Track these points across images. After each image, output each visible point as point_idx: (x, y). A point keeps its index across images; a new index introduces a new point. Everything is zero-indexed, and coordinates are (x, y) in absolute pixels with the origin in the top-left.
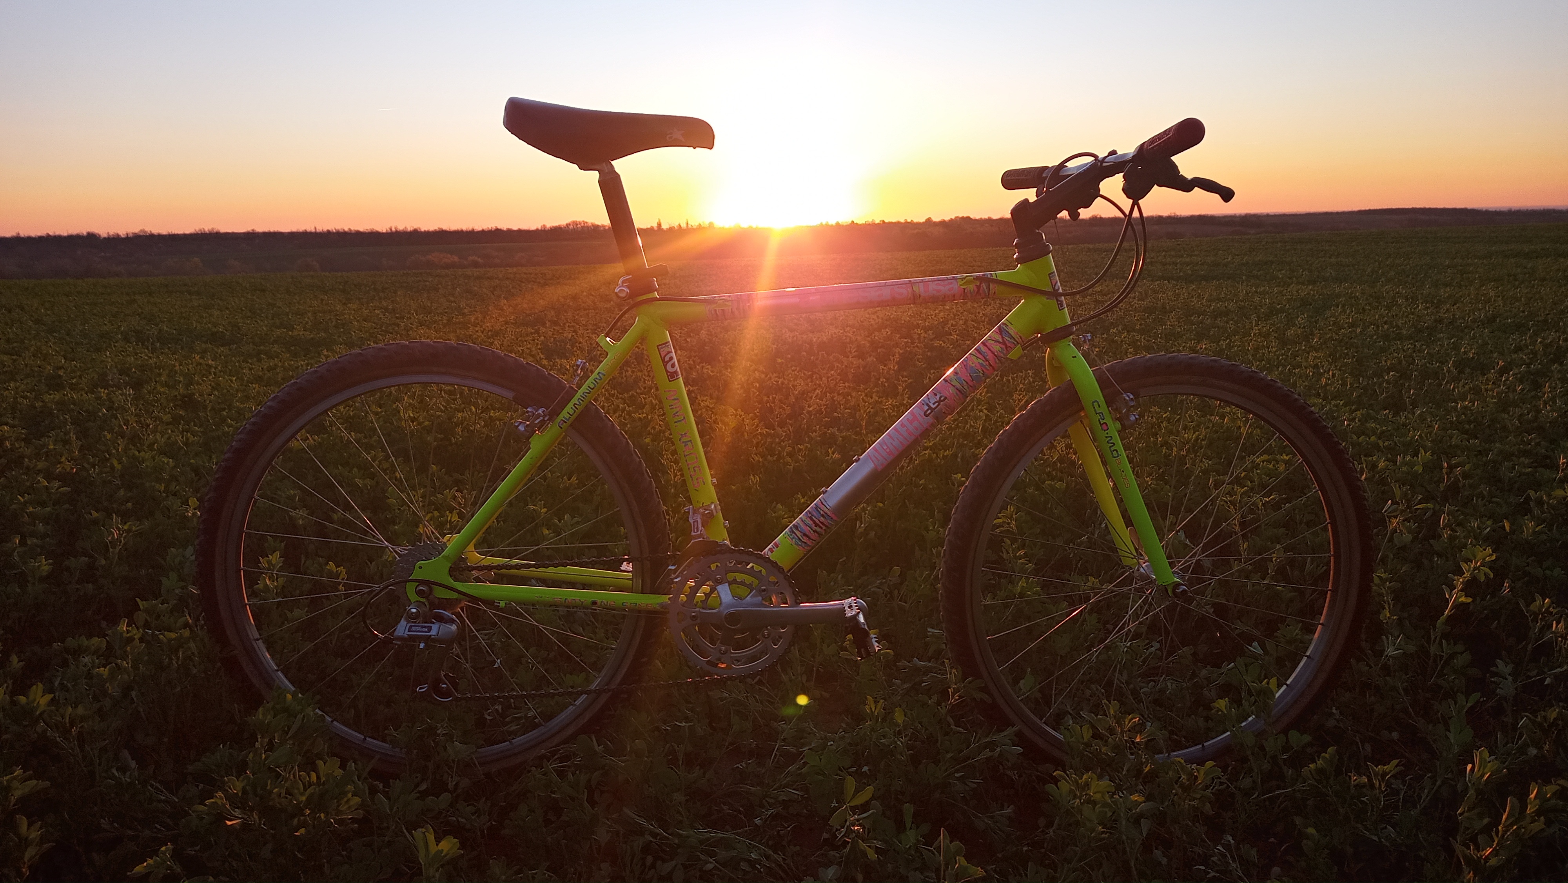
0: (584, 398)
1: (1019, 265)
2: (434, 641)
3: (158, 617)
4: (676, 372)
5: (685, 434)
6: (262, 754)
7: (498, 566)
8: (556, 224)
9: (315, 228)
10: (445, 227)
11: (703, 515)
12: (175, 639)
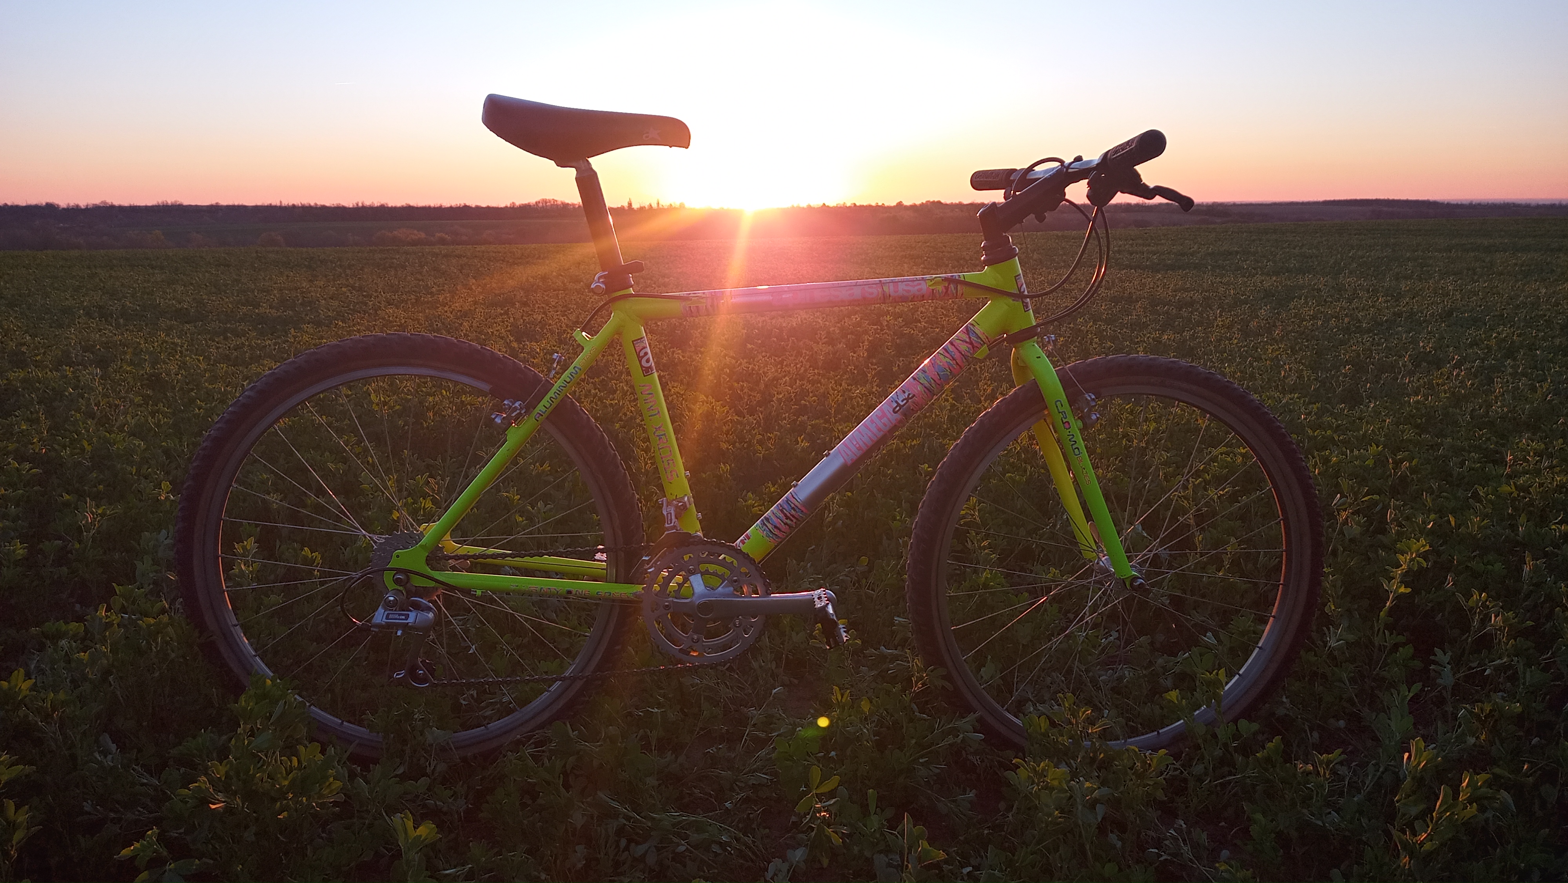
0: (560, 391)
1: (986, 267)
2: (411, 628)
3: (133, 603)
4: (650, 367)
5: (660, 427)
6: (244, 739)
7: (475, 555)
8: (525, 201)
9: (281, 202)
10: (413, 203)
11: (677, 507)
12: (153, 625)
